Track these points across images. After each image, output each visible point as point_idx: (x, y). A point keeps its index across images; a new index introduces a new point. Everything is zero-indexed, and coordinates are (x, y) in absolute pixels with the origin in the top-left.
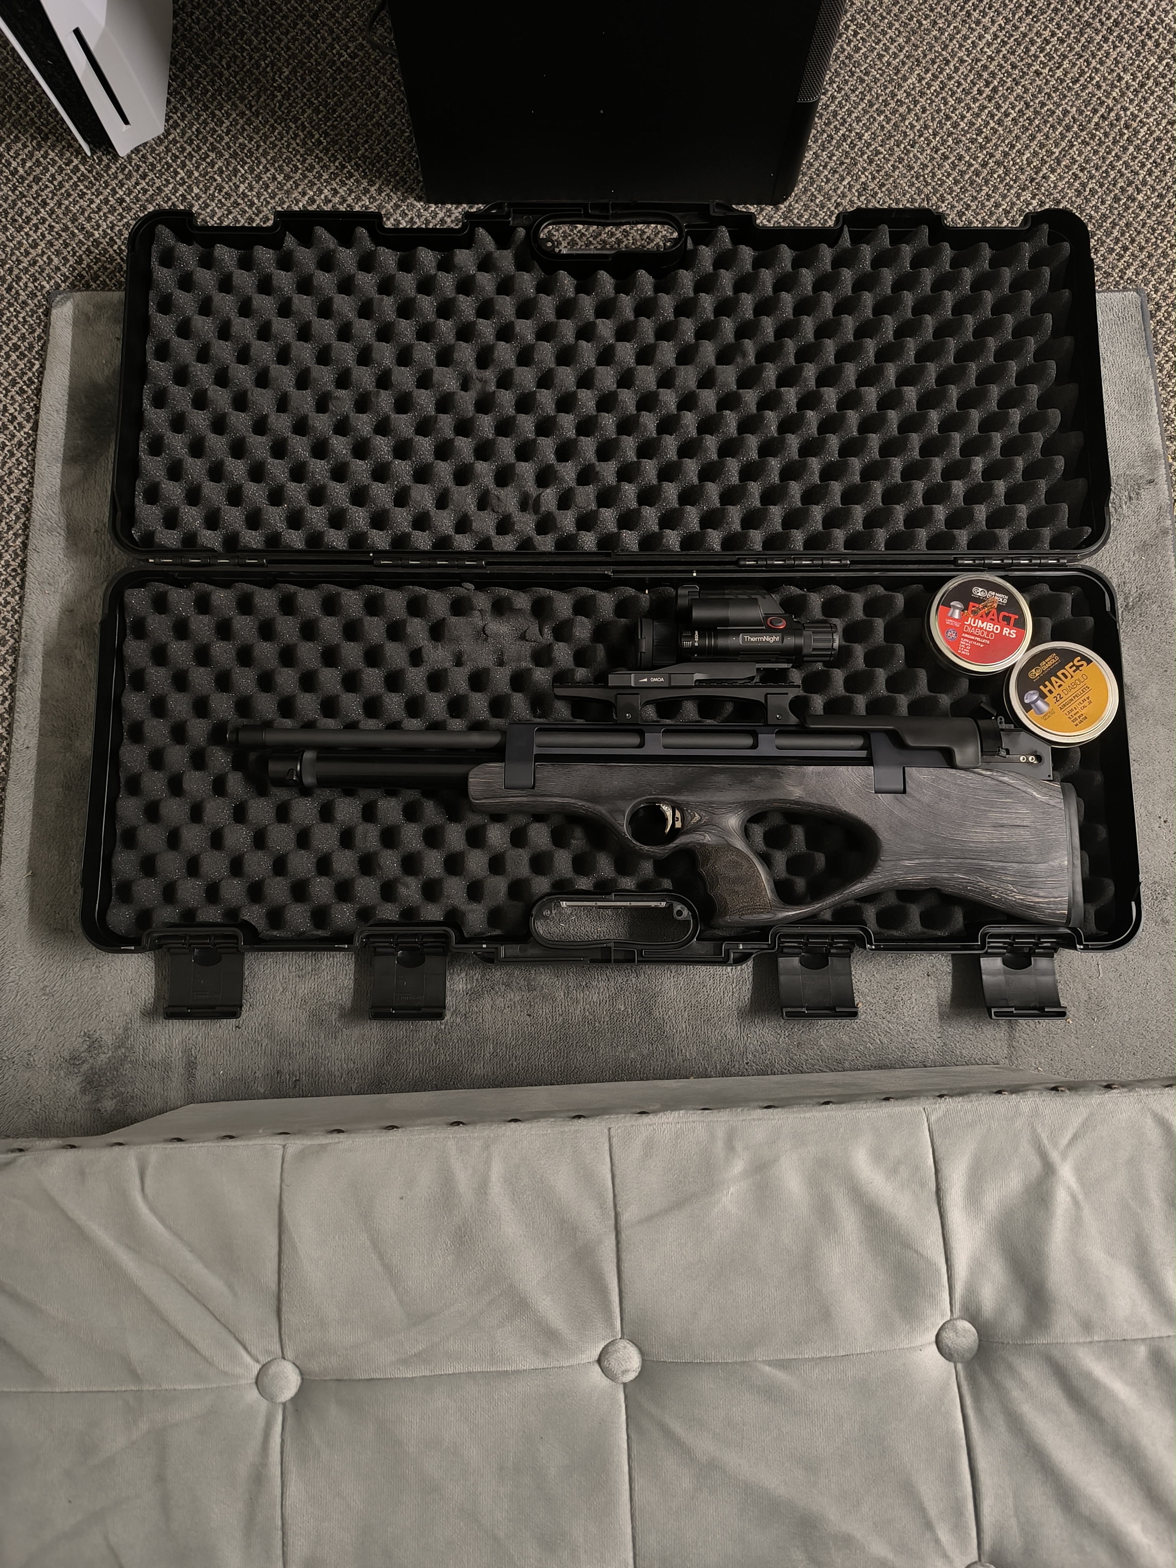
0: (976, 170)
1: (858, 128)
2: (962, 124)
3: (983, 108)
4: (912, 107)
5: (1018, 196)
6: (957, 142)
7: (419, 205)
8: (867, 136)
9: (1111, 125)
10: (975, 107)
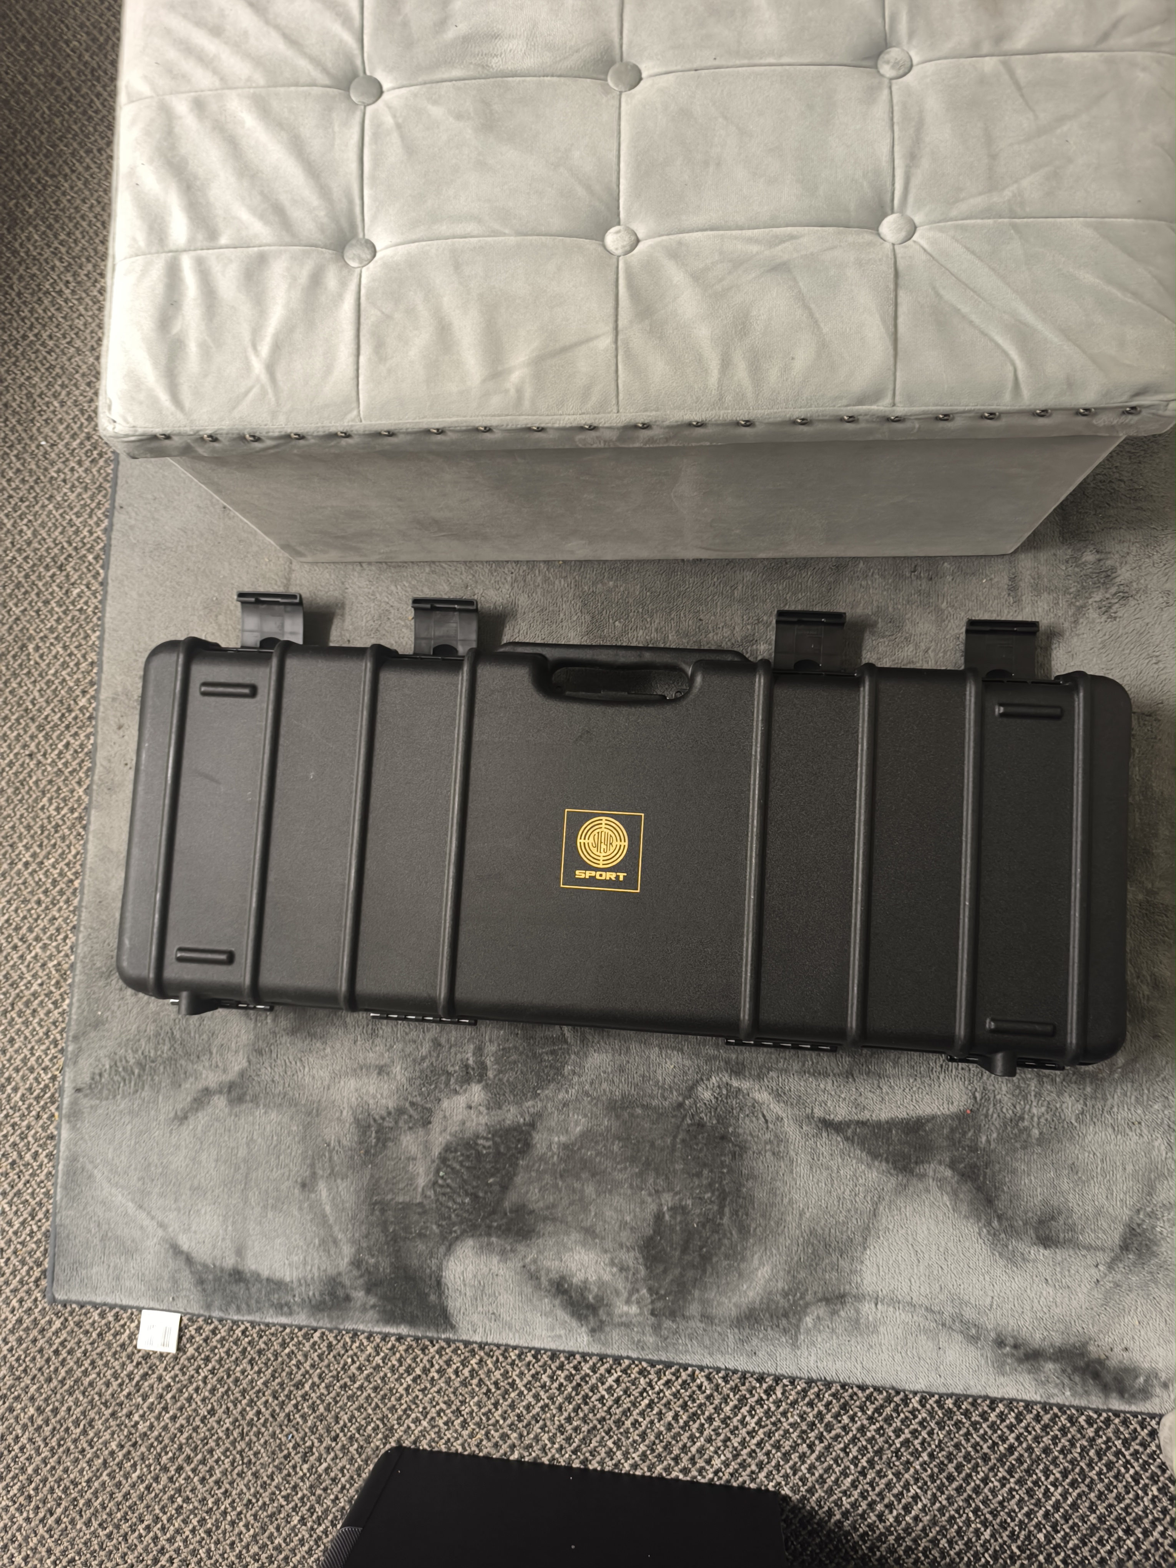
0: (189, 1464)
1: (304, 1532)
2: (195, 1522)
3: (171, 1540)
4: (244, 1551)
5: (151, 1427)
6: (203, 1501)
7: (786, 1491)
8: (296, 1520)
9: (44, 1501)
10: (179, 1543)
